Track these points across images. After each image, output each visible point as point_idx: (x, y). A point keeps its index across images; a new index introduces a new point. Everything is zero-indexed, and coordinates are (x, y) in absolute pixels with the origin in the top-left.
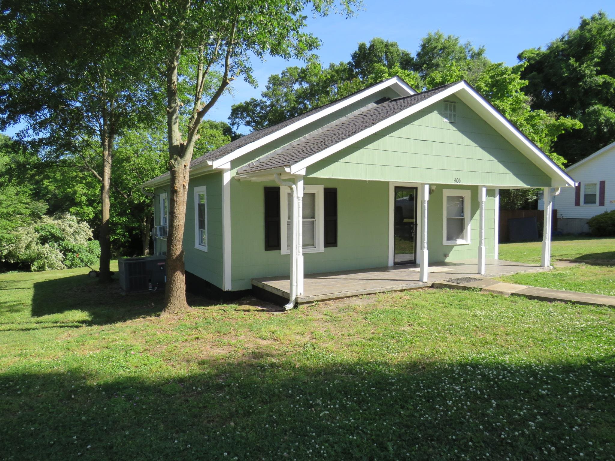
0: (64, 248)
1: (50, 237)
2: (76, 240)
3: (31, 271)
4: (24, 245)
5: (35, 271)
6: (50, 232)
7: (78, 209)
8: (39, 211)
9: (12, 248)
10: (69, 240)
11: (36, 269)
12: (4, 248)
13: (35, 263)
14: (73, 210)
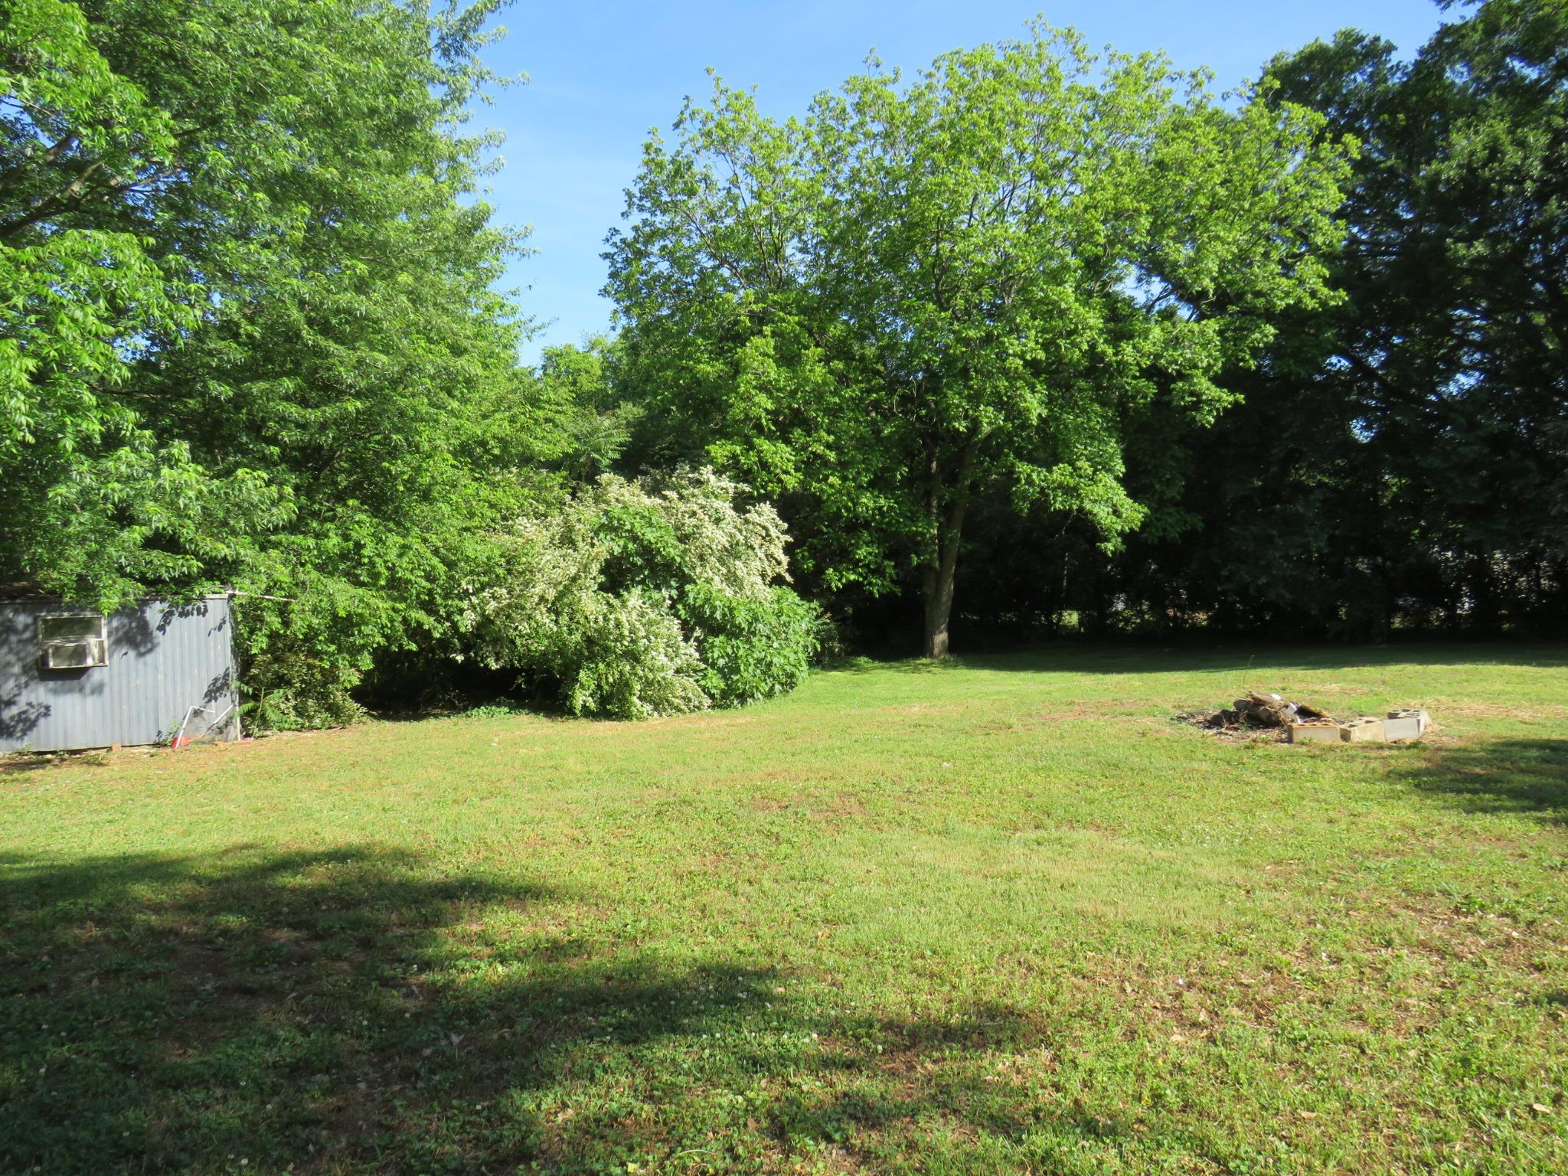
0: (695, 612)
1: (639, 561)
2: (732, 579)
3: (570, 712)
4: (551, 594)
5: (587, 713)
6: (635, 539)
7: (738, 449)
8: (598, 451)
9: (492, 606)
10: (708, 581)
11: (592, 704)
12: (465, 604)
13: (582, 675)
14: (720, 450)
